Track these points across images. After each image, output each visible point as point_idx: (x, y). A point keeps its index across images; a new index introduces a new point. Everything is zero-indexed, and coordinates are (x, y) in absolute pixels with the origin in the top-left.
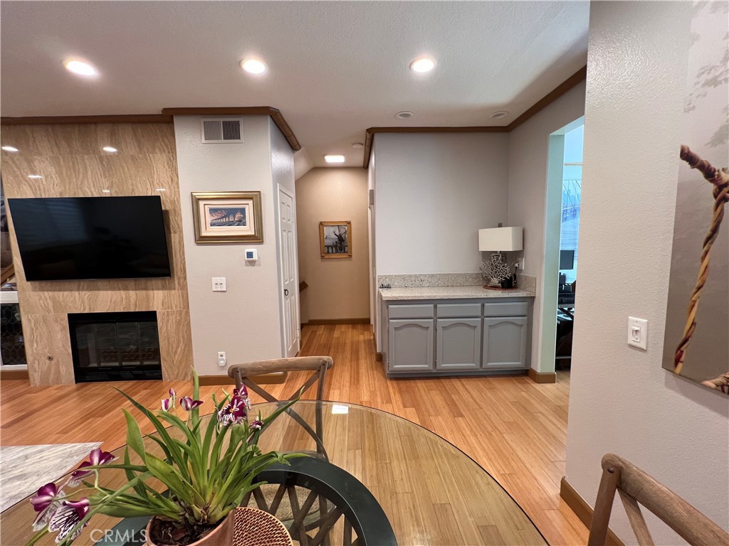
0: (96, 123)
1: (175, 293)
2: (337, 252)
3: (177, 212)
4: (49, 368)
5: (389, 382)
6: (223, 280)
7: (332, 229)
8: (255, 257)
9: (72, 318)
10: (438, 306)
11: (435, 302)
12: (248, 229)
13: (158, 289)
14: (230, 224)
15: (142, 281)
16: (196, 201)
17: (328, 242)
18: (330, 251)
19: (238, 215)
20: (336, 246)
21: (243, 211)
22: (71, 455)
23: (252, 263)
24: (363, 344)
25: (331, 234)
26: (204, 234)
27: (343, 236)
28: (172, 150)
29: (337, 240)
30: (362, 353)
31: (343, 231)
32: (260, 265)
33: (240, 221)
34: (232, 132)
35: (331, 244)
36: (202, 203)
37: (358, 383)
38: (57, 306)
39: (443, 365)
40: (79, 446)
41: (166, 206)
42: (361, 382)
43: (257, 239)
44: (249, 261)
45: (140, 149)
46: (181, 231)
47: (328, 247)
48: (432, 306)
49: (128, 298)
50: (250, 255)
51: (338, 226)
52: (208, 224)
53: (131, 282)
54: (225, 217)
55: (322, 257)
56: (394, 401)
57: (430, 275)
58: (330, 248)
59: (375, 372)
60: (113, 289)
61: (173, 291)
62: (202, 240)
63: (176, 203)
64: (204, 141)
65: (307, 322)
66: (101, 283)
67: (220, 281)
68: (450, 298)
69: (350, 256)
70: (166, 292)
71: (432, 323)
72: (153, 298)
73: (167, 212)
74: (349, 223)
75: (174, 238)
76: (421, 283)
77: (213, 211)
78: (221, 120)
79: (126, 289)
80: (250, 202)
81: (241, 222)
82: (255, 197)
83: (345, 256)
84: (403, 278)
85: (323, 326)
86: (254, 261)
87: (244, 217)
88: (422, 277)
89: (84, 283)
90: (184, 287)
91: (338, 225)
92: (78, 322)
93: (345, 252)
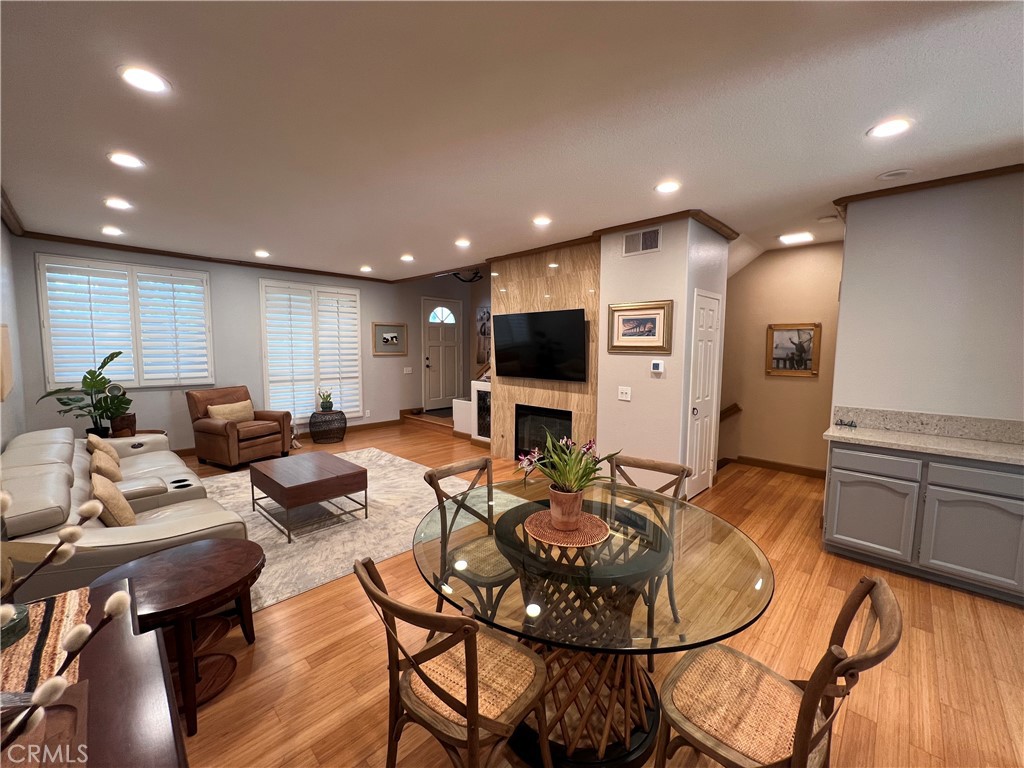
0: (546, 251)
1: (588, 397)
2: (792, 367)
3: (596, 323)
4: (501, 444)
5: (823, 555)
6: (628, 390)
7: (787, 335)
8: (661, 369)
9: (519, 408)
10: (932, 464)
11: (927, 458)
12: (657, 340)
13: (575, 392)
14: (641, 334)
15: (564, 384)
16: (612, 312)
17: (777, 353)
18: (781, 365)
19: (649, 325)
20: (791, 359)
21: (653, 321)
22: (511, 501)
23: (658, 375)
24: (810, 504)
25: (785, 341)
26: (615, 344)
27: (805, 345)
28: (598, 266)
29: (795, 351)
30: (803, 512)
31: (805, 337)
32: (665, 378)
33: (650, 331)
34: (650, 242)
35: (784, 356)
36: (616, 314)
37: (774, 540)
38: (511, 397)
39: (932, 561)
40: (516, 498)
41: (588, 317)
42: (779, 541)
43: (665, 350)
44: (655, 373)
45: (574, 268)
46: (598, 341)
47: (778, 360)
48: (919, 462)
49: (553, 396)
50: (656, 366)
51: (798, 330)
52: (621, 334)
53: (556, 384)
54: (636, 327)
55: (768, 374)
56: (816, 574)
57: (942, 416)
58: (781, 362)
59: (808, 538)
60: (544, 388)
61: (586, 396)
62: (614, 349)
63: (596, 314)
64: (624, 255)
65: (736, 458)
66: (537, 382)
67: (626, 391)
68: (959, 456)
69: (816, 375)
70: (581, 395)
71: (917, 490)
72: (570, 399)
73: (588, 322)
74: (818, 326)
75: (592, 346)
76: (920, 427)
77: (626, 321)
78: (641, 231)
79: (553, 389)
80: (661, 312)
81: (651, 333)
82: (668, 307)
83: (807, 374)
84: (884, 415)
85: (759, 469)
86: (660, 374)
87: (654, 327)
88: (924, 419)
89: (527, 381)
90: (595, 393)
91: (798, 328)
92: (522, 412)
93: (806, 368)
